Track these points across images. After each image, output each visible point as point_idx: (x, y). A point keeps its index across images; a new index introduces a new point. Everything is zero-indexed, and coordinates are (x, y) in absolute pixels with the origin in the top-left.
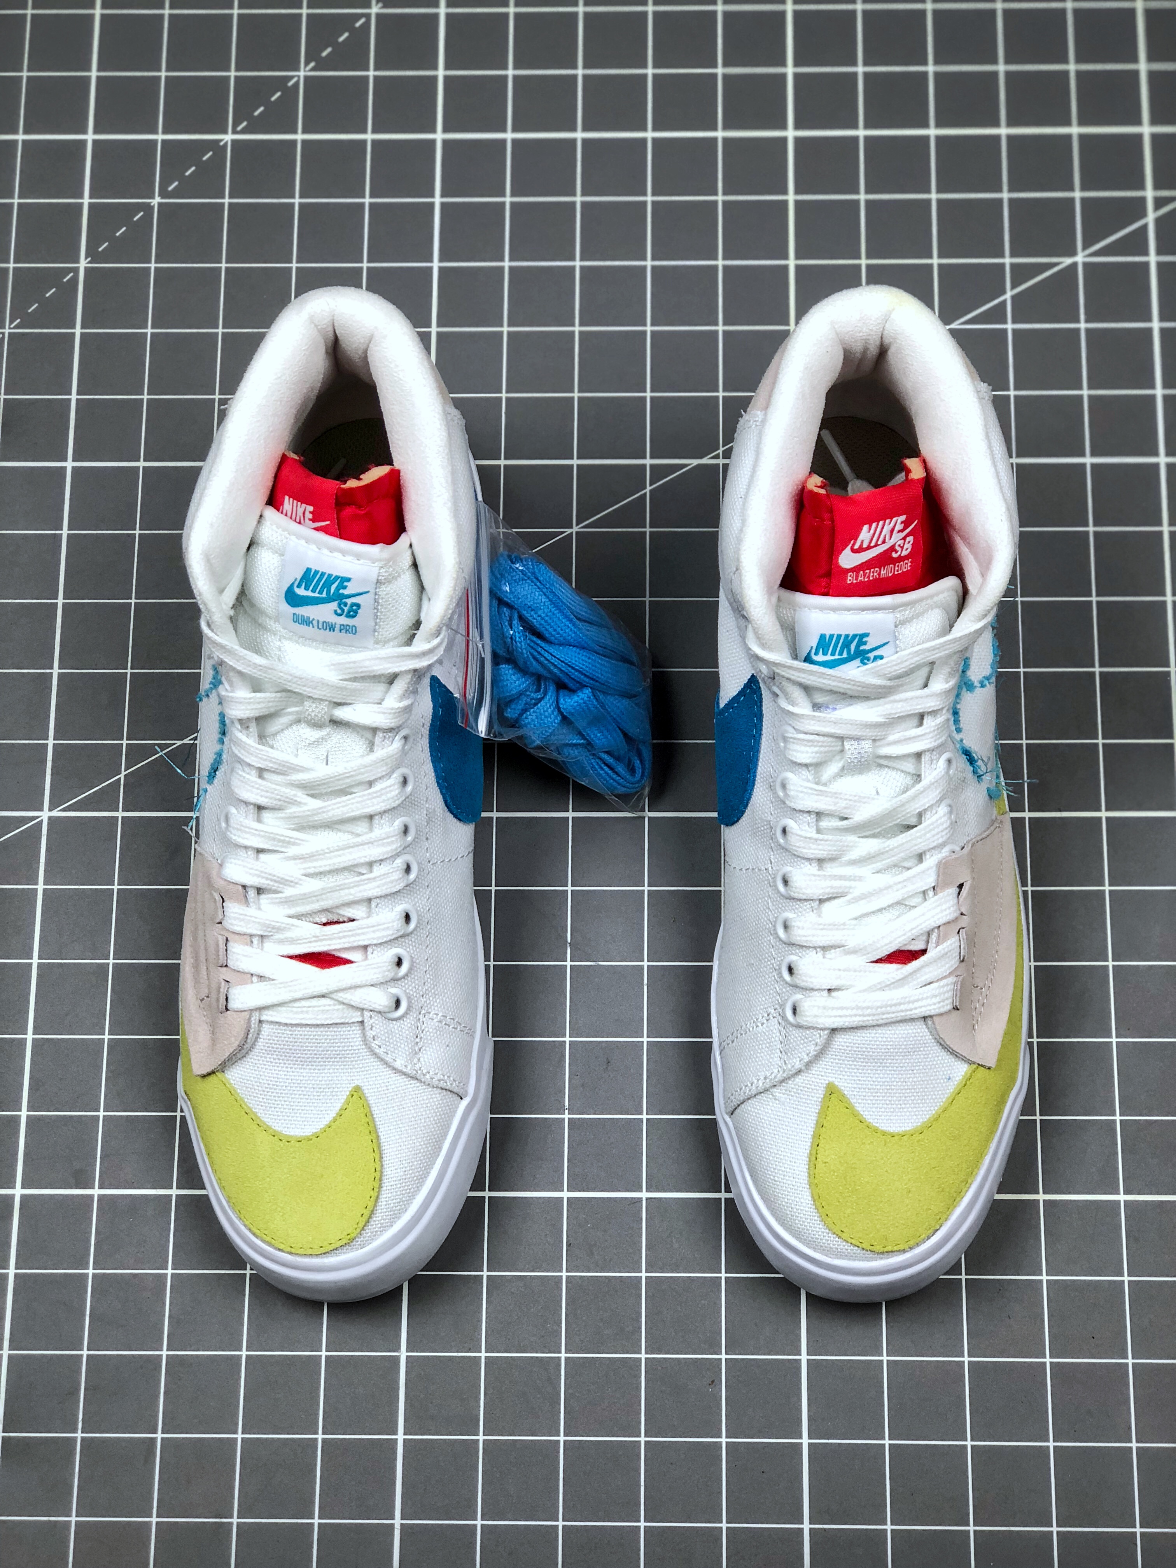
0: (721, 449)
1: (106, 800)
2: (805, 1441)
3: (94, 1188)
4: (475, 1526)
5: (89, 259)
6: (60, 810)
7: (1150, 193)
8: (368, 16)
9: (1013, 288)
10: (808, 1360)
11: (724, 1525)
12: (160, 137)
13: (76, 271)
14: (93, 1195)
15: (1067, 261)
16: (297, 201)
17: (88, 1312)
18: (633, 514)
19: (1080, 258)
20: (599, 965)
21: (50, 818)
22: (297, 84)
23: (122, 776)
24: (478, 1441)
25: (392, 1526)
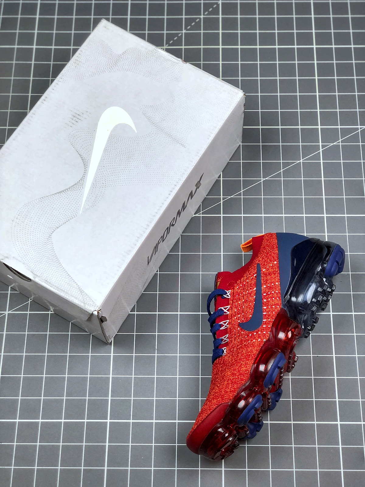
0: (201, 213)
1: (25, 308)
6: (12, 311)
7: (321, 144)
10: (224, 470)
14: (16, 422)
17: (14, 456)
19: (301, 161)
23: (29, 302)
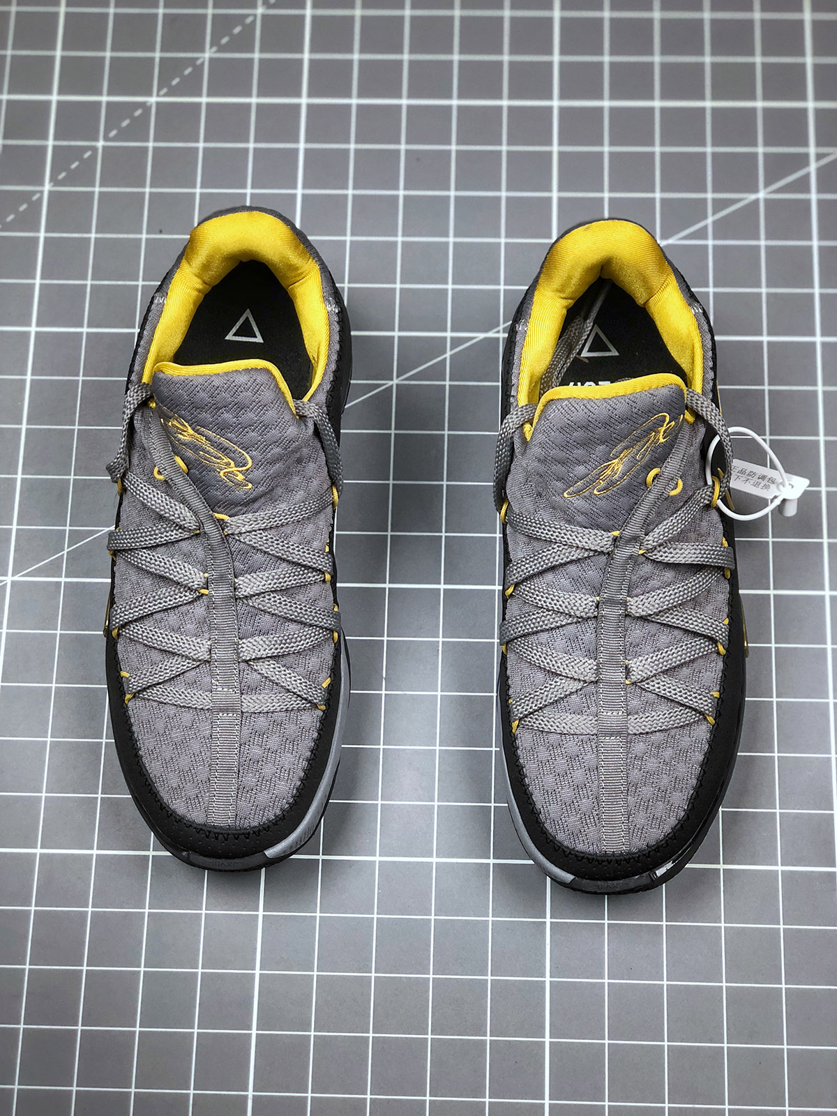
0: (501, 327)
1: (54, 569)
2: (547, 1040)
3: (37, 848)
4: (307, 1097)
5: (52, 184)
6: (21, 576)
7: (812, 150)
8: (255, 16)
9: (714, 214)
10: (550, 981)
11: (487, 1100)
12: (104, 99)
13: (42, 192)
14: (36, 853)
15: (752, 197)
16: (201, 145)
17: (30, 936)
18: (438, 372)
19: (762, 195)
20: (406, 694)
21: (12, 582)
22: (203, 64)
23: (66, 550)
24: (310, 1035)
25: (246, 1097)
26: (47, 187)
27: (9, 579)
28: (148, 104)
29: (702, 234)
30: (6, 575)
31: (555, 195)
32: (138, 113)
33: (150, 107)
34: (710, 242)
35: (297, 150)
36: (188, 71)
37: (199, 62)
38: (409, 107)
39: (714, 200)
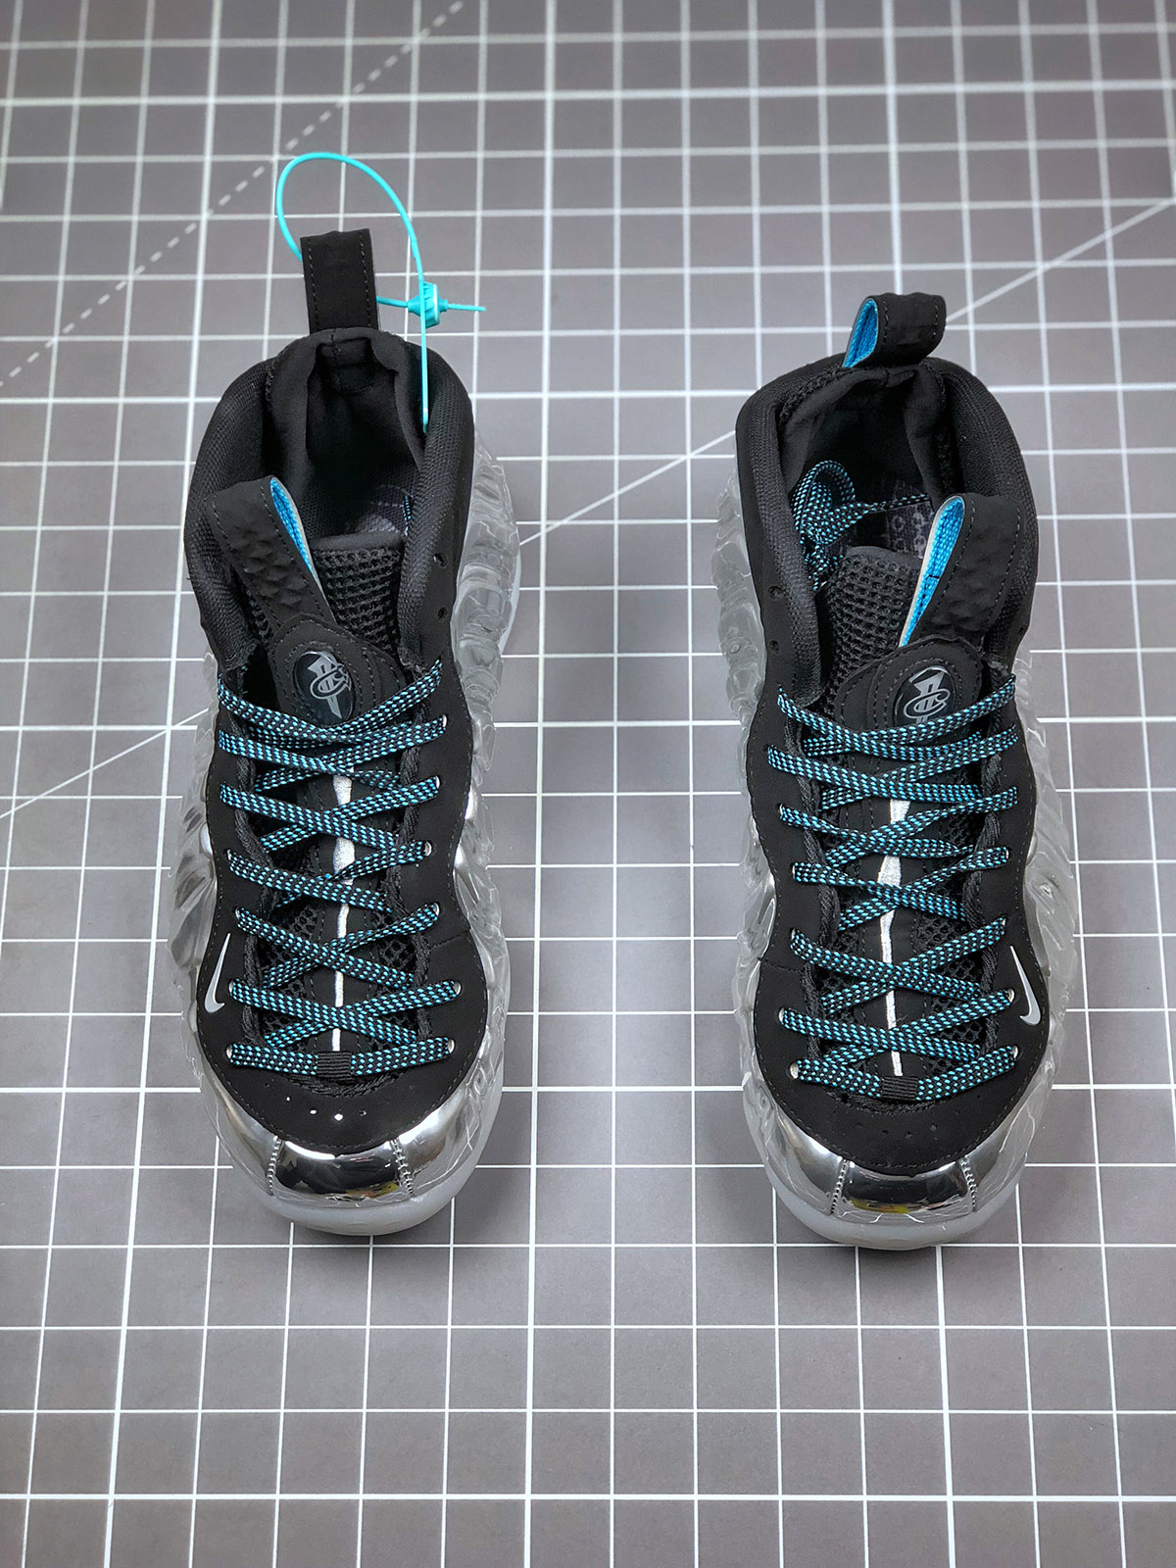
2: (942, 1327)
4: (609, 1414)
5: (212, 211)
6: (184, 724)
11: (862, 1411)
12: (279, 100)
13: (198, 223)
15: (1164, 204)
16: (412, 156)
17: (213, 1207)
21: (173, 732)
22: (411, 52)
24: (610, 1330)
25: (524, 1415)
26: (205, 216)
27: (168, 729)
28: (339, 106)
29: (1098, 252)
30: (164, 723)
31: (895, 208)
32: (325, 117)
33: (342, 109)
34: (1110, 263)
35: (542, 160)
36: (391, 61)
37: (405, 50)
38: (694, 102)
39: (1114, 210)
